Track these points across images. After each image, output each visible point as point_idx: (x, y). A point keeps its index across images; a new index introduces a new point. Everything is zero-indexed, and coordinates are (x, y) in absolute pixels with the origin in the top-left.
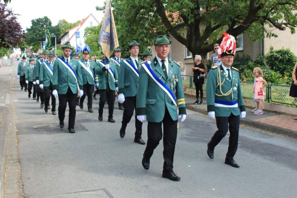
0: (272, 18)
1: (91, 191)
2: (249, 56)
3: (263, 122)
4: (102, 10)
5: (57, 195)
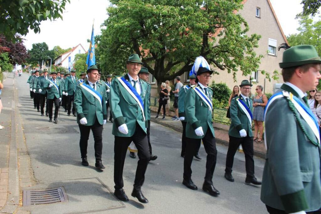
0: (216, 61)
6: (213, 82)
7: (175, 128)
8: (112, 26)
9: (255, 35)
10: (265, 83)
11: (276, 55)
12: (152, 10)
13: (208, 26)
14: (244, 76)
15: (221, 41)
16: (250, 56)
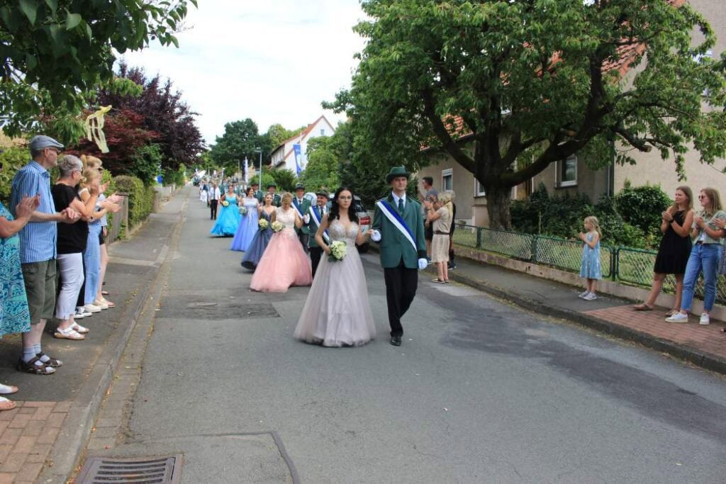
0: (628, 129)
1: (248, 434)
2: (588, 197)
3: (599, 317)
4: (332, 108)
5: (184, 437)
6: (627, 184)
7: (521, 300)
12: (451, 16)
13: (597, 42)
14: (705, 163)
15: (639, 79)
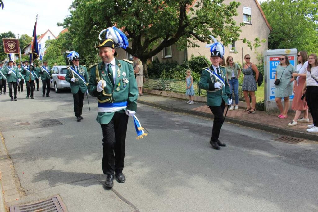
0: (196, 33)
1: (84, 180)
2: (177, 61)
3: (199, 111)
4: (62, 26)
5: (54, 186)
6: (193, 56)
8: (83, 6)
9: (234, 3)
10: (243, 52)
11: (251, 24)
15: (198, 12)
16: (230, 25)
